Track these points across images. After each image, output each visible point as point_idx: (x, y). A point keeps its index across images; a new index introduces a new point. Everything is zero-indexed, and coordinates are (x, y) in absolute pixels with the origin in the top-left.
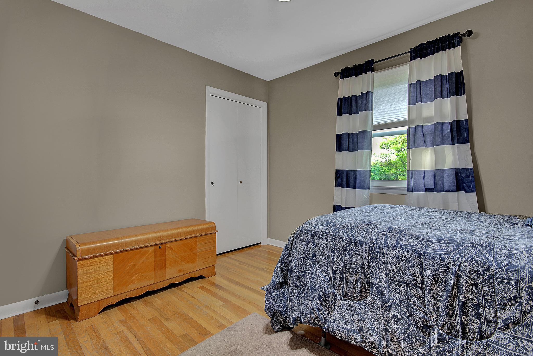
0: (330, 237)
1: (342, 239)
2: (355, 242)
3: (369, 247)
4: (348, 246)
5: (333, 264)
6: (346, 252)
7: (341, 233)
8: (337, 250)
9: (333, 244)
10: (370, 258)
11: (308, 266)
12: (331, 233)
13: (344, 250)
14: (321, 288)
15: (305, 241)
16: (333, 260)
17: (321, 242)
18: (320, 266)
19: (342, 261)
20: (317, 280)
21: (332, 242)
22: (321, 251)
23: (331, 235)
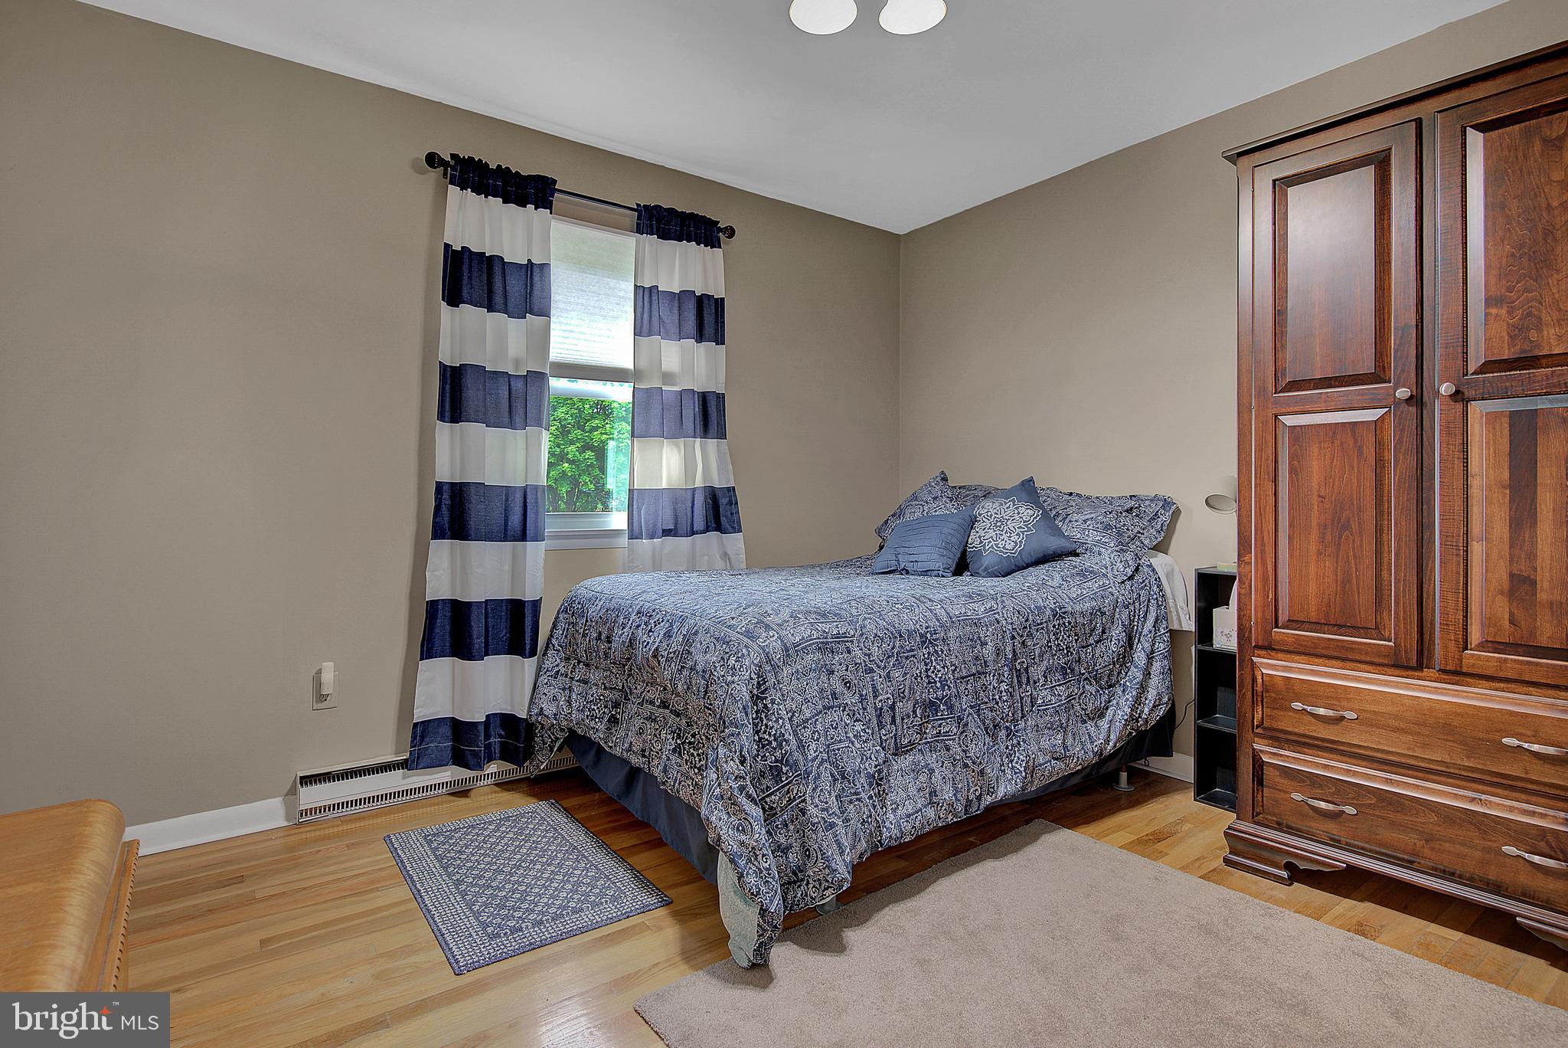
0: (852, 641)
1: (879, 637)
2: (901, 636)
3: (921, 636)
4: (893, 648)
5: (875, 697)
6: (892, 661)
7: (870, 626)
8: (876, 663)
9: (866, 655)
10: (926, 656)
11: (832, 725)
12: (852, 633)
13: (889, 657)
14: (867, 759)
15: (810, 672)
16: (874, 687)
17: (838, 659)
18: (848, 714)
19: (890, 681)
20: (853, 748)
21: (861, 649)
22: (843, 680)
23: (853, 636)
